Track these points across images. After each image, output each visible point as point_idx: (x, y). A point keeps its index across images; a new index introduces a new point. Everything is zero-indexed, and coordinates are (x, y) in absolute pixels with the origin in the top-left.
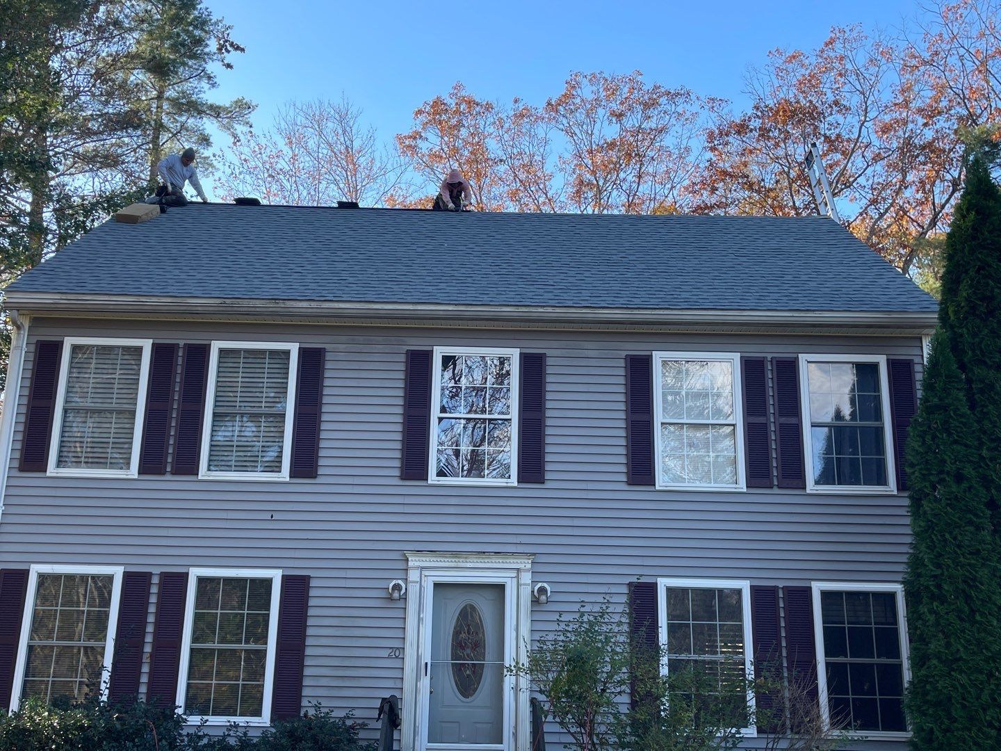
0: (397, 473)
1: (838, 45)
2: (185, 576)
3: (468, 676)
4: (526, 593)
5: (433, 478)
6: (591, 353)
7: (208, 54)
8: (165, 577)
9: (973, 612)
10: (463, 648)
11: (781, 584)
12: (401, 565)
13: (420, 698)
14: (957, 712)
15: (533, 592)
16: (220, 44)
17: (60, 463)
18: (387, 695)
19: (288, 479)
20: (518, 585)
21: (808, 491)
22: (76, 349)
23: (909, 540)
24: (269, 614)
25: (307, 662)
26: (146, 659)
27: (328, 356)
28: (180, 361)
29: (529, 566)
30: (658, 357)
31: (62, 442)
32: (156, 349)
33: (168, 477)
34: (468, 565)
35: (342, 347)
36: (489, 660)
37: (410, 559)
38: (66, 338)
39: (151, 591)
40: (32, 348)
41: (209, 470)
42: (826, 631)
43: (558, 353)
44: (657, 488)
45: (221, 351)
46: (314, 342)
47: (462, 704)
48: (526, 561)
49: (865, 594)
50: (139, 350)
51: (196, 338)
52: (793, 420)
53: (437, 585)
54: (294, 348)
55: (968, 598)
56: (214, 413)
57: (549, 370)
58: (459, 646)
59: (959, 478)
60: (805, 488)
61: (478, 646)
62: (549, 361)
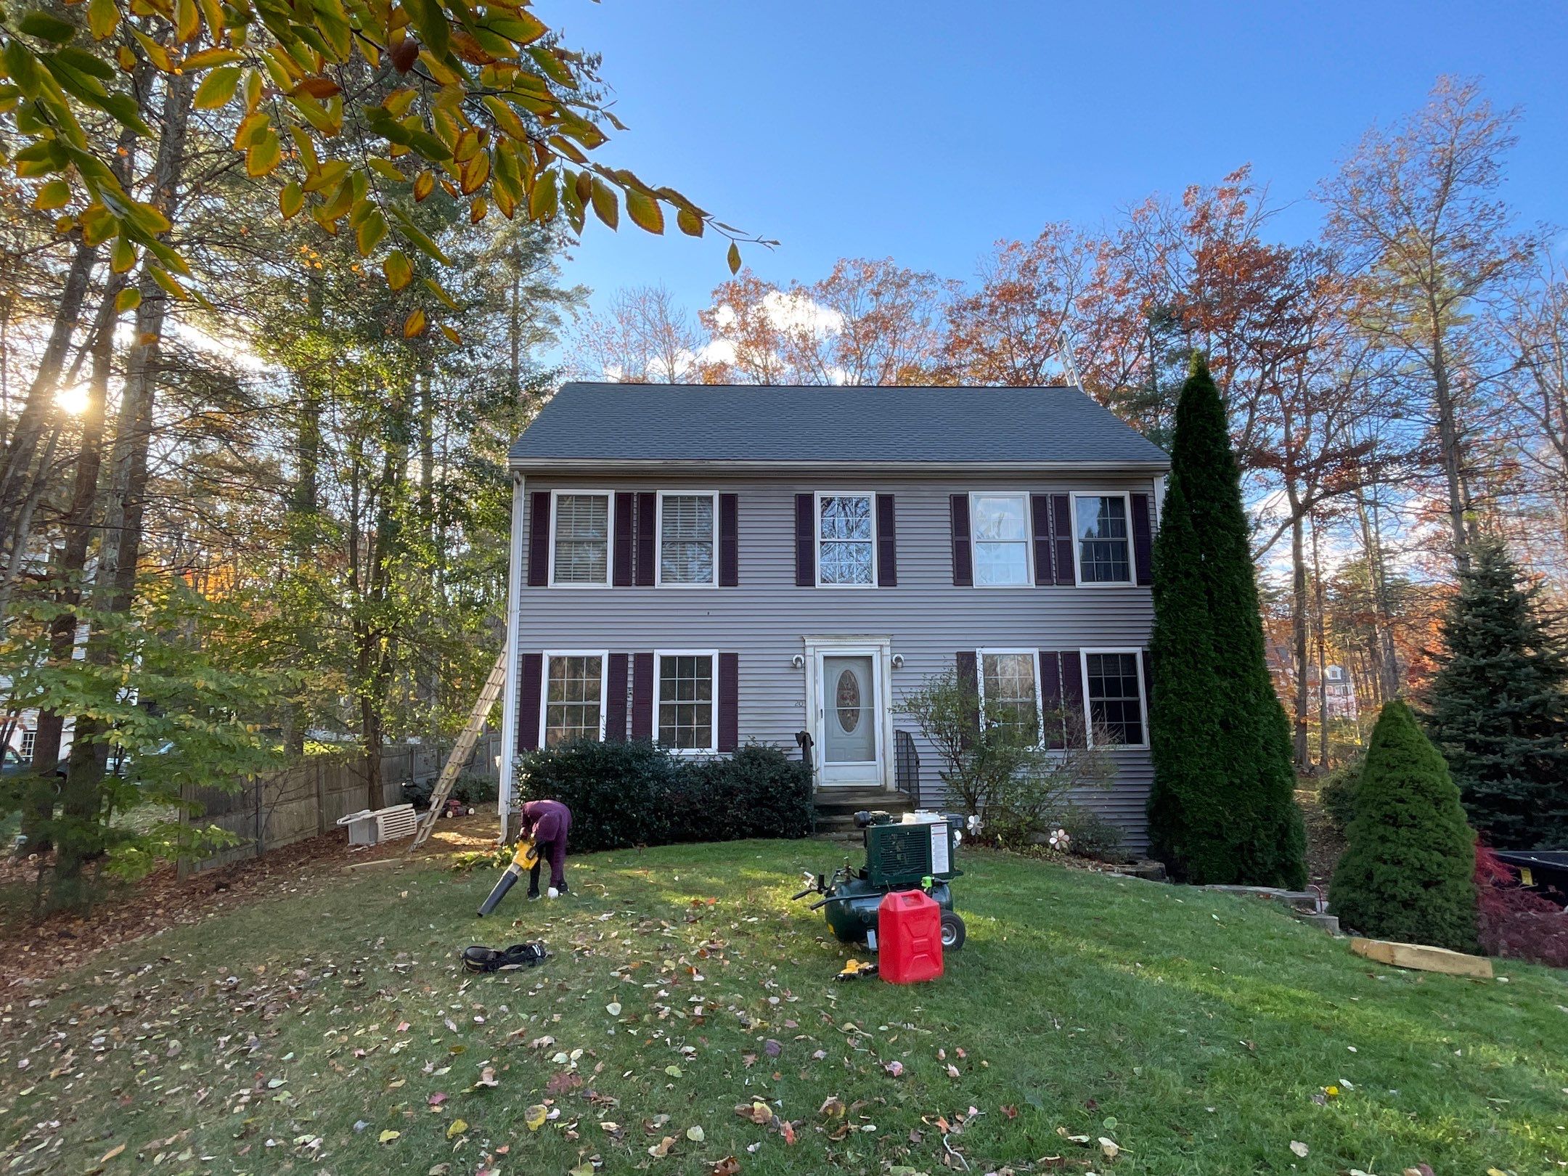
0: (794, 581)
1: (1050, 237)
2: (651, 656)
3: (849, 717)
4: (887, 661)
5: (818, 584)
6: (926, 494)
8: (638, 657)
9: (1196, 663)
10: (845, 699)
11: (1059, 650)
12: (801, 645)
13: (819, 732)
14: (1186, 727)
15: (892, 660)
17: (557, 579)
18: (800, 731)
19: (718, 587)
20: (882, 656)
21: (1077, 587)
22: (560, 497)
23: (1151, 618)
24: (711, 680)
25: (740, 711)
26: (629, 712)
27: (740, 499)
28: (635, 505)
29: (888, 643)
30: (972, 495)
31: (556, 564)
32: (618, 496)
33: (634, 587)
34: (847, 643)
35: (749, 492)
36: (863, 707)
37: (806, 640)
38: (552, 490)
39: (629, 667)
40: (529, 498)
41: (662, 582)
42: (1091, 681)
43: (902, 494)
44: (975, 587)
45: (665, 498)
46: (730, 489)
47: (846, 736)
48: (887, 640)
49: (1116, 655)
50: (606, 497)
51: (645, 488)
52: (1068, 538)
53: (826, 658)
54: (716, 494)
55: (1193, 654)
56: (663, 542)
57: (897, 506)
58: (842, 699)
59: (1188, 575)
60: (1075, 585)
61: (855, 697)
62: (896, 500)
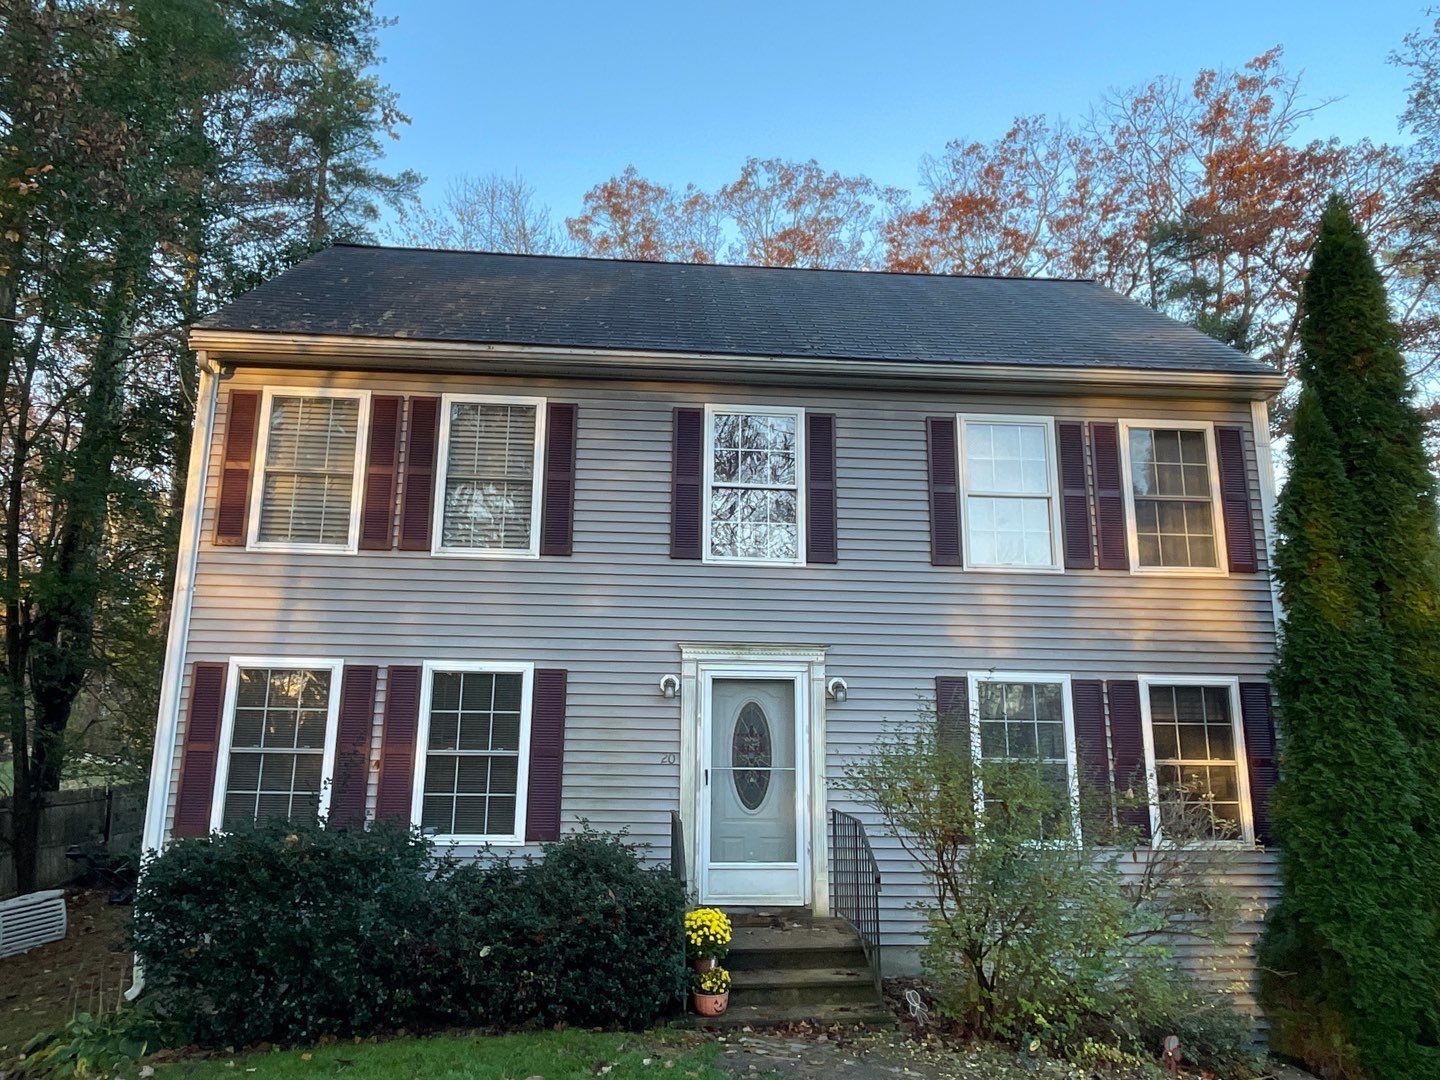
0: (666, 550)
2: (418, 670)
3: (752, 784)
4: (819, 689)
5: (707, 556)
6: (887, 415)
7: (373, 122)
8: (396, 672)
10: (746, 752)
11: (1105, 678)
12: (675, 658)
13: (698, 811)
15: (827, 688)
16: (385, 113)
17: (263, 536)
19: (537, 557)
20: (810, 681)
21: (1132, 573)
22: (277, 400)
24: (519, 715)
25: (566, 770)
26: (374, 768)
27: (581, 413)
28: (403, 418)
29: (822, 659)
30: (963, 420)
31: (264, 511)
32: (377, 402)
33: (395, 553)
34: (752, 658)
35: (596, 403)
36: (777, 764)
37: (684, 651)
38: (265, 388)
39: (378, 689)
40: (225, 398)
41: (443, 545)
42: (1156, 731)
43: (848, 413)
44: (965, 569)
45: (456, 407)
46: (565, 397)
47: (746, 816)
48: (819, 653)
49: (1196, 689)
50: (356, 402)
51: (424, 391)
52: (1113, 494)
53: (715, 681)
54: (541, 404)
56: (447, 479)
57: (839, 433)
58: (740, 749)
60: (1128, 569)
61: (764, 747)
62: (839, 423)
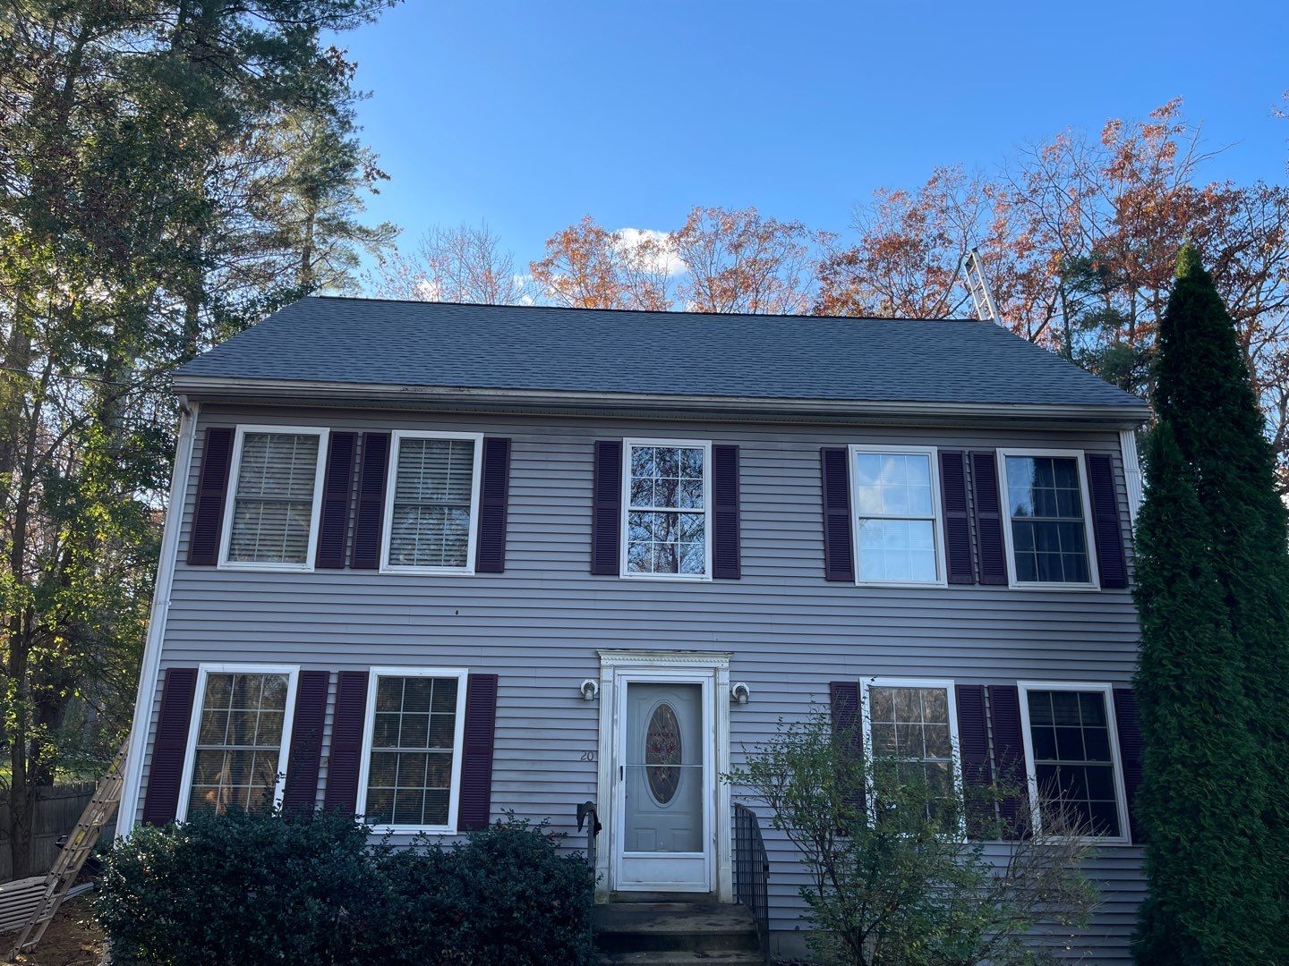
0: (587, 567)
1: (940, 183)
2: (365, 676)
3: (664, 780)
4: (724, 693)
5: (625, 571)
6: (785, 446)
7: (356, 180)
8: (345, 677)
9: (1218, 714)
10: (659, 750)
11: (986, 683)
12: (594, 664)
13: (615, 804)
14: (1206, 821)
15: (731, 691)
16: (366, 172)
17: (231, 556)
18: (583, 801)
19: (473, 574)
20: (716, 685)
21: (1010, 588)
22: (248, 437)
24: (454, 716)
25: (496, 766)
26: (323, 764)
27: (514, 447)
28: (359, 450)
29: (726, 665)
30: (854, 450)
31: (233, 534)
32: (334, 437)
33: (347, 571)
34: (663, 664)
35: (528, 437)
36: (686, 763)
37: (602, 657)
38: (238, 426)
39: (329, 692)
40: (202, 436)
41: (390, 564)
42: (1035, 733)
43: (751, 445)
44: (857, 584)
45: (403, 441)
46: (499, 432)
47: (660, 810)
48: (724, 660)
49: (1072, 694)
50: (316, 438)
51: (375, 427)
52: (992, 516)
53: (631, 685)
54: (478, 438)
55: (1213, 700)
56: (395, 505)
57: (742, 463)
58: (653, 749)
60: (1007, 585)
61: (674, 748)
62: (742, 453)
